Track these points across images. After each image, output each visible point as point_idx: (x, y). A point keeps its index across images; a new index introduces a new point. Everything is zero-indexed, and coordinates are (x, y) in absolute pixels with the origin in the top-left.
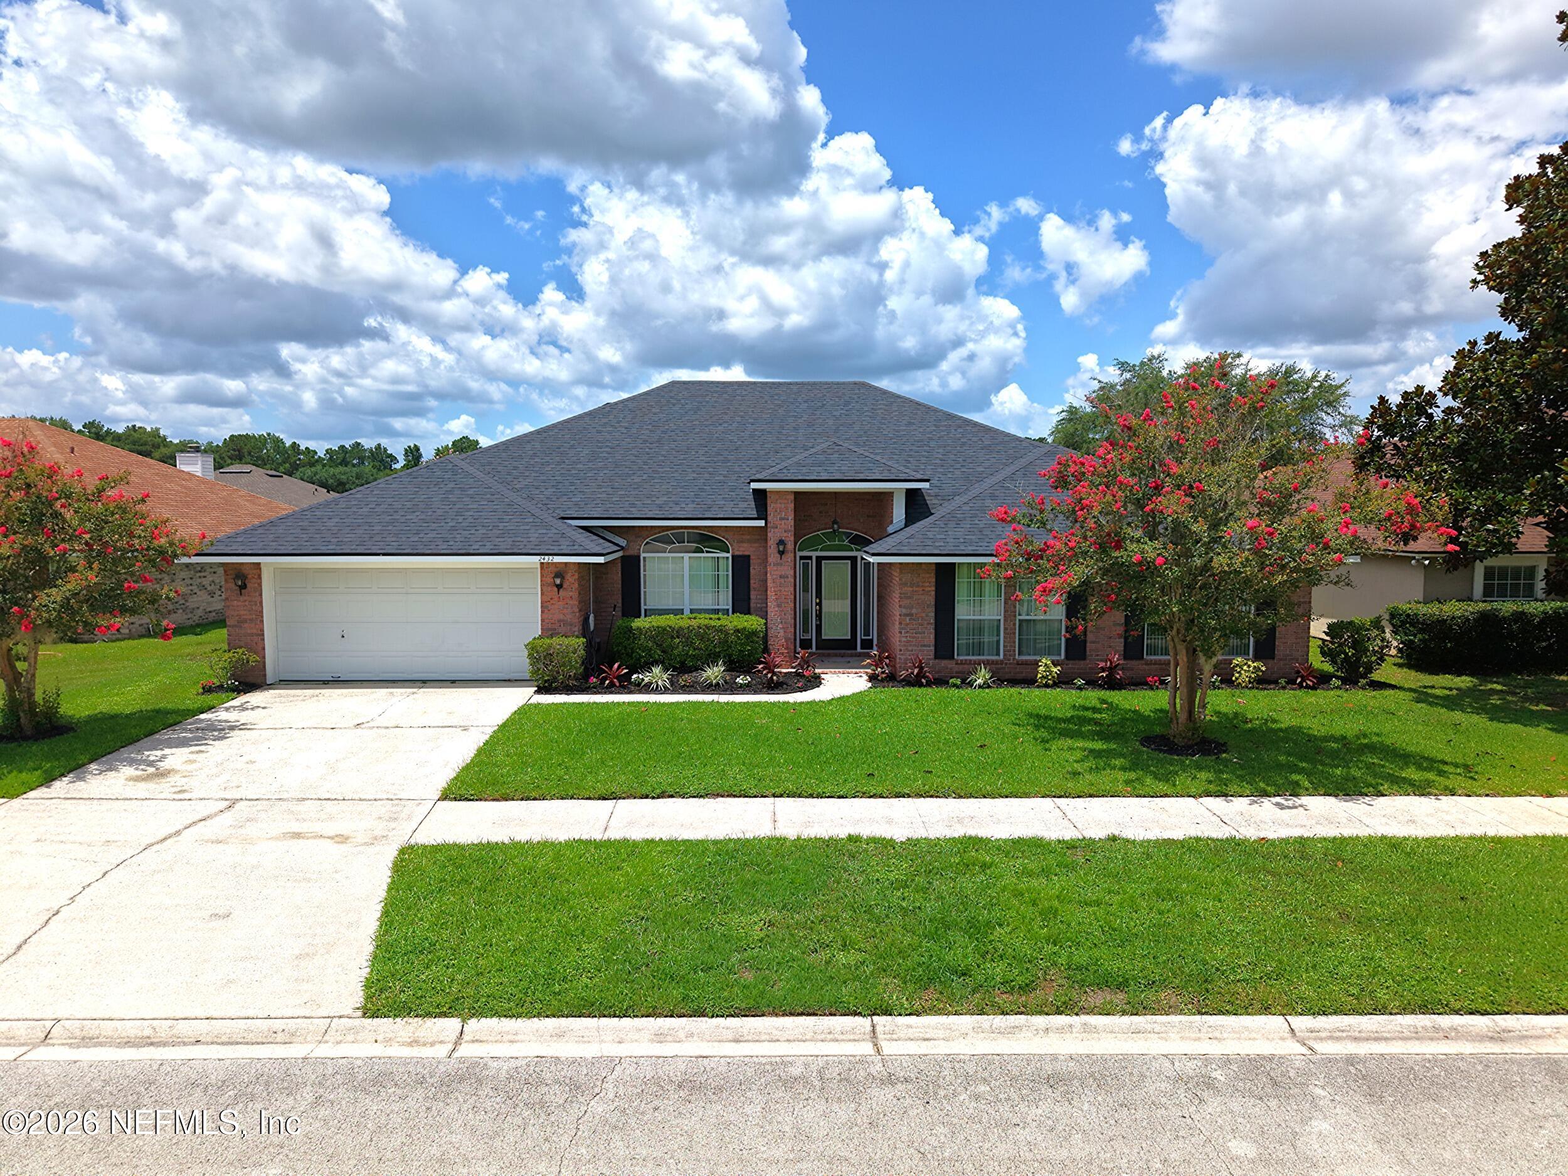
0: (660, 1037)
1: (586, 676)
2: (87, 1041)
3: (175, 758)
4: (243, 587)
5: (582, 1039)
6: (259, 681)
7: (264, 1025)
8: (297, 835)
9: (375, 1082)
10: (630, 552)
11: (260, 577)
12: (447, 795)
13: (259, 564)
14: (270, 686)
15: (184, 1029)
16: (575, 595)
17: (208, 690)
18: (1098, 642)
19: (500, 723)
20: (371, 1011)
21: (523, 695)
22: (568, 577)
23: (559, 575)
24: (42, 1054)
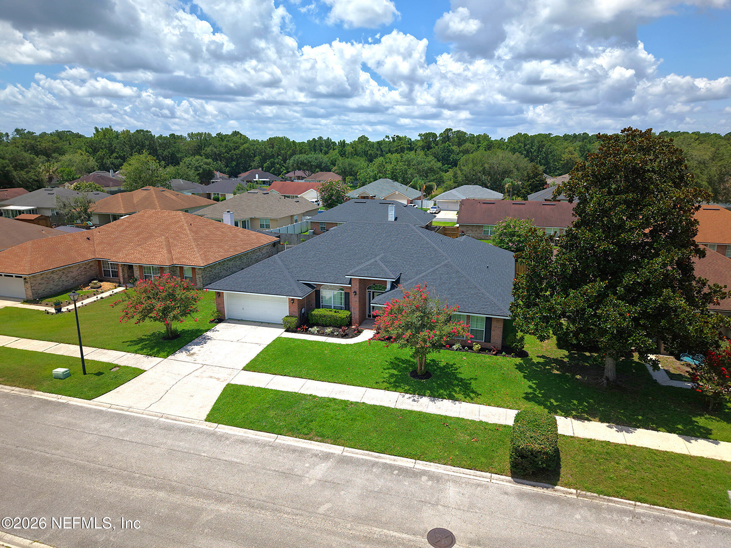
0: (245, 432)
1: (297, 328)
2: (167, 418)
3: (196, 349)
4: (219, 296)
5: (234, 431)
6: (223, 319)
7: (191, 420)
8: (211, 377)
9: (202, 433)
11: (223, 294)
12: (244, 369)
15: (180, 419)
16: (297, 305)
17: (212, 322)
19: (268, 344)
20: (206, 421)
21: (279, 332)
24: (161, 419)
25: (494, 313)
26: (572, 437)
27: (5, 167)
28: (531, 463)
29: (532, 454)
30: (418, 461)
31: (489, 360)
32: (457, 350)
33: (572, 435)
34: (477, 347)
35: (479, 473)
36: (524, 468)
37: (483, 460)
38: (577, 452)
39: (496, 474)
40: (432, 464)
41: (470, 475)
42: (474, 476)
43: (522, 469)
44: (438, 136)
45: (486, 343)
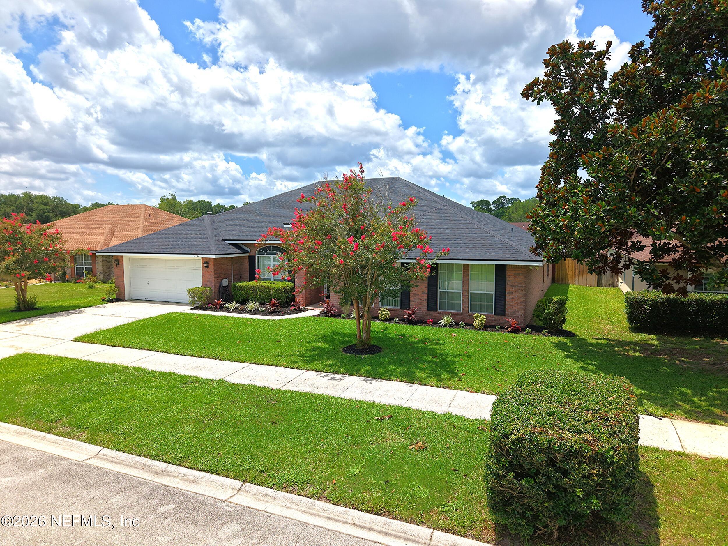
1: (208, 304)
4: (119, 264)
6: (123, 298)
10: (252, 254)
11: (123, 261)
12: (76, 340)
13: (122, 256)
14: (126, 301)
16: (213, 270)
17: (103, 301)
18: (415, 302)
22: (210, 263)
23: (207, 263)
25: (507, 257)
26: (679, 454)
27: (45, 213)
28: (549, 493)
29: (552, 462)
30: (248, 486)
31: (499, 337)
32: (445, 326)
33: (680, 449)
34: (480, 318)
35: (396, 525)
36: (529, 514)
37: (422, 491)
38: (701, 489)
39: (448, 531)
40: (281, 494)
41: (370, 529)
42: (380, 532)
43: (522, 515)
44: (491, 203)
45: (497, 317)
